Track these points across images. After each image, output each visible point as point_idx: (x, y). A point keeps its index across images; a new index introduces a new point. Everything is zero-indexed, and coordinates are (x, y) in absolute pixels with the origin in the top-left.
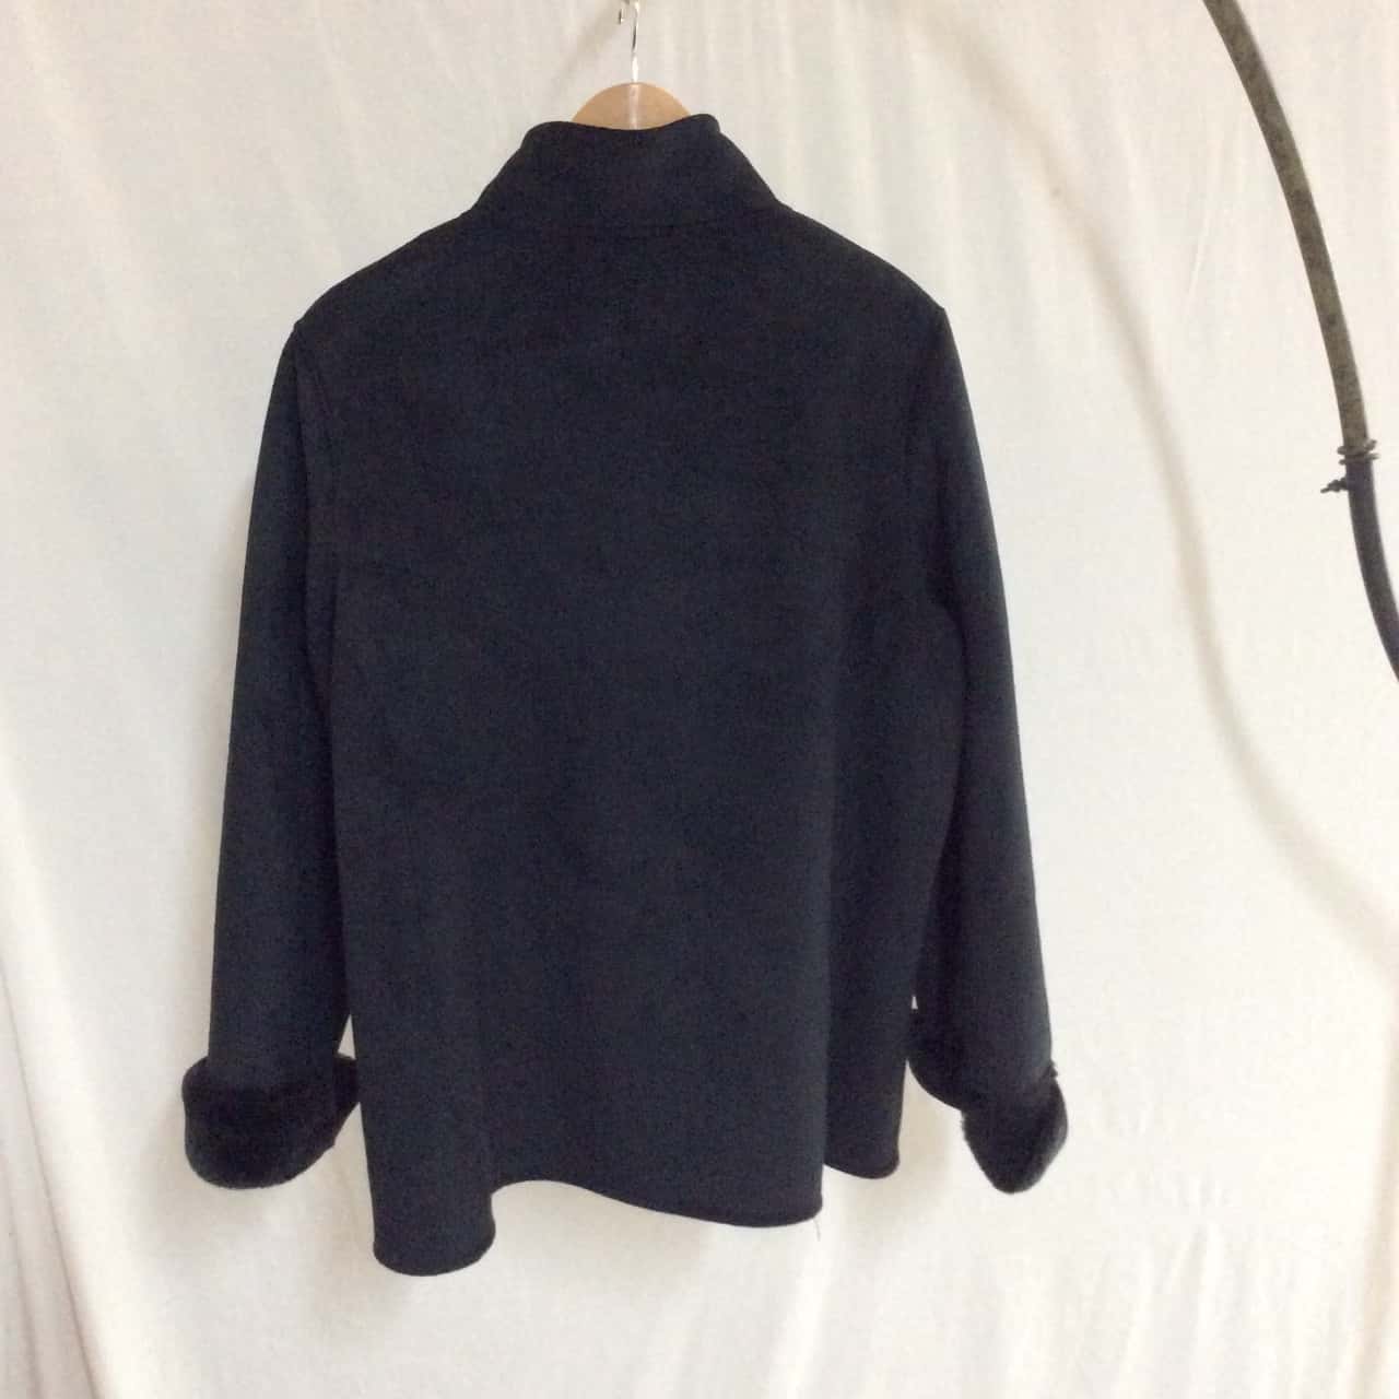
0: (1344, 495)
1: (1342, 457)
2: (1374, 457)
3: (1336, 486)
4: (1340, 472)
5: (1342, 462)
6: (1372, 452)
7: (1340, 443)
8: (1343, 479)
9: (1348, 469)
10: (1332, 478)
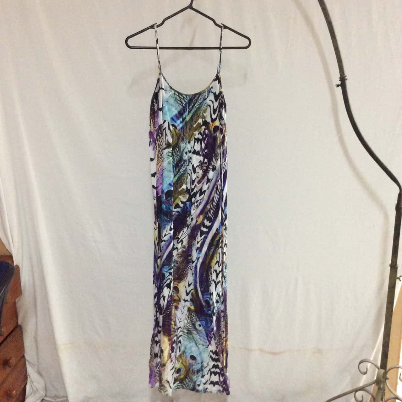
0: (340, 88)
1: (339, 79)
2: (347, 79)
3: (338, 86)
4: (339, 83)
5: (340, 80)
6: (346, 78)
7: (339, 77)
8: (340, 84)
9: (341, 82)
10: (338, 84)
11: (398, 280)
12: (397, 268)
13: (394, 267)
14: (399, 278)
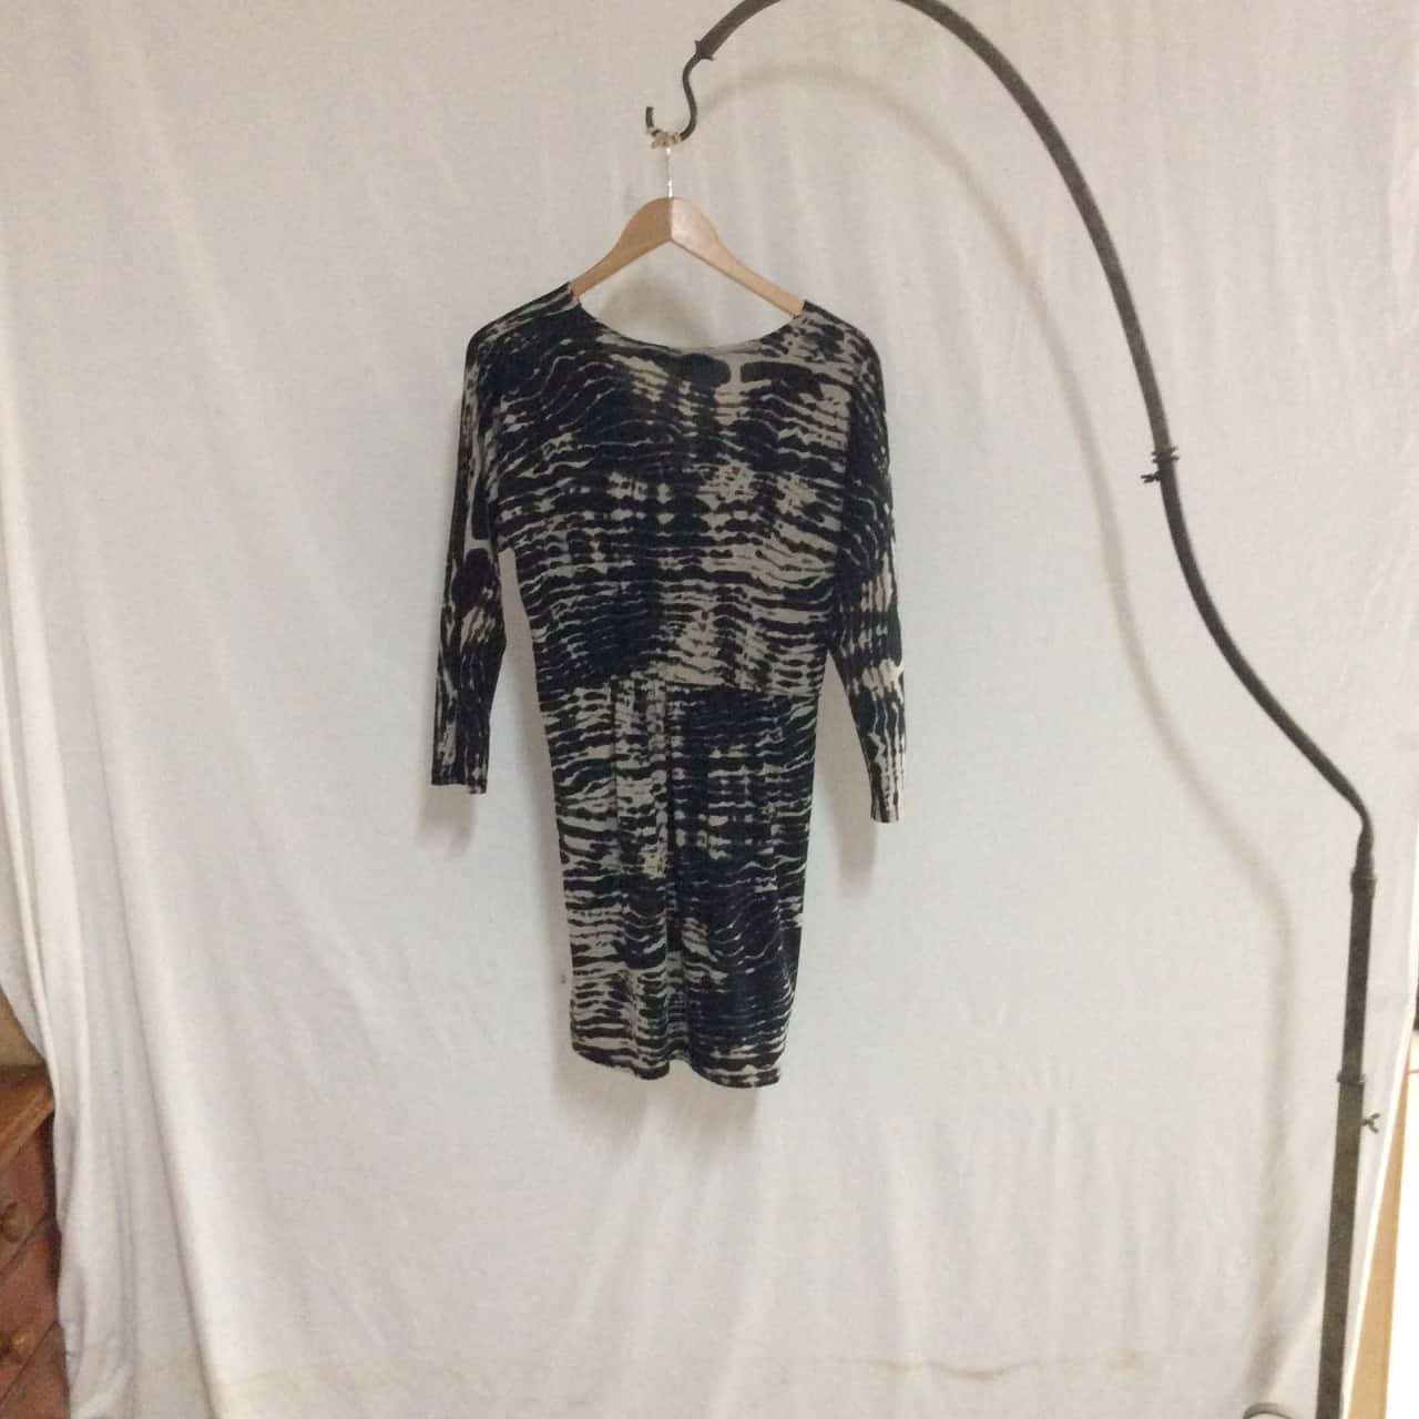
0: (1156, 486)
1: (1154, 457)
2: (1176, 458)
3: (1149, 479)
4: (1153, 469)
5: (1155, 461)
6: (1175, 454)
7: (1152, 449)
8: (1157, 473)
9: (1160, 466)
10: (1147, 473)
11: (1366, 1131)
12: (1361, 1089)
13: (1351, 1083)
14: (1369, 1123)
